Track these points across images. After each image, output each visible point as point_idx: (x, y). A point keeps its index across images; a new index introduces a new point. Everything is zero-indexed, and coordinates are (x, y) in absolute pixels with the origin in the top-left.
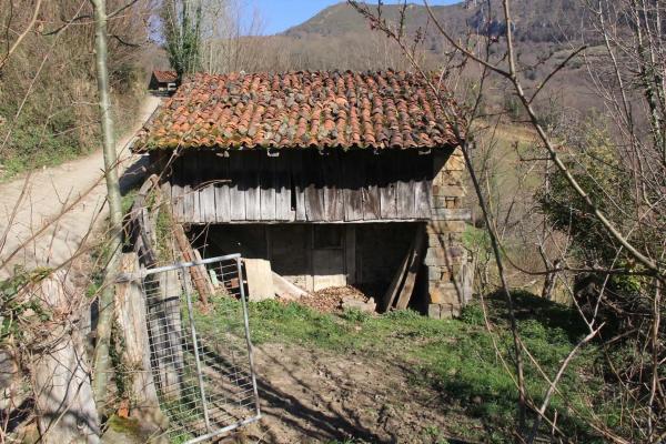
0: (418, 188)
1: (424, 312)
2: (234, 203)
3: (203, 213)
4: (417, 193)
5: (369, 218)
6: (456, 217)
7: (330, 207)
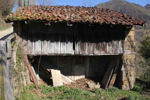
0: (120, 42)
1: (120, 88)
2: (50, 47)
3: (36, 51)
4: (120, 44)
5: (102, 53)
6: (132, 53)
7: (88, 49)
